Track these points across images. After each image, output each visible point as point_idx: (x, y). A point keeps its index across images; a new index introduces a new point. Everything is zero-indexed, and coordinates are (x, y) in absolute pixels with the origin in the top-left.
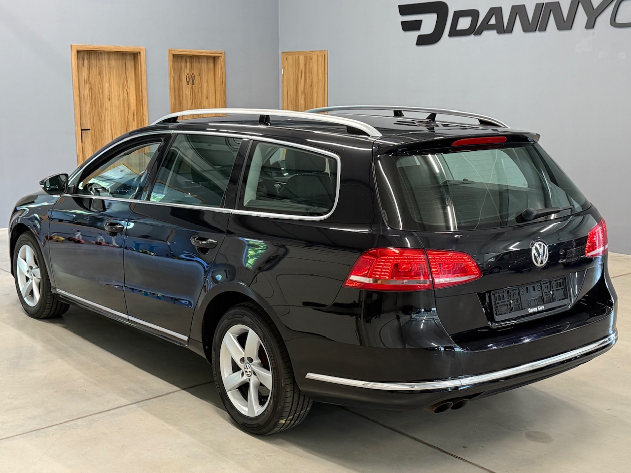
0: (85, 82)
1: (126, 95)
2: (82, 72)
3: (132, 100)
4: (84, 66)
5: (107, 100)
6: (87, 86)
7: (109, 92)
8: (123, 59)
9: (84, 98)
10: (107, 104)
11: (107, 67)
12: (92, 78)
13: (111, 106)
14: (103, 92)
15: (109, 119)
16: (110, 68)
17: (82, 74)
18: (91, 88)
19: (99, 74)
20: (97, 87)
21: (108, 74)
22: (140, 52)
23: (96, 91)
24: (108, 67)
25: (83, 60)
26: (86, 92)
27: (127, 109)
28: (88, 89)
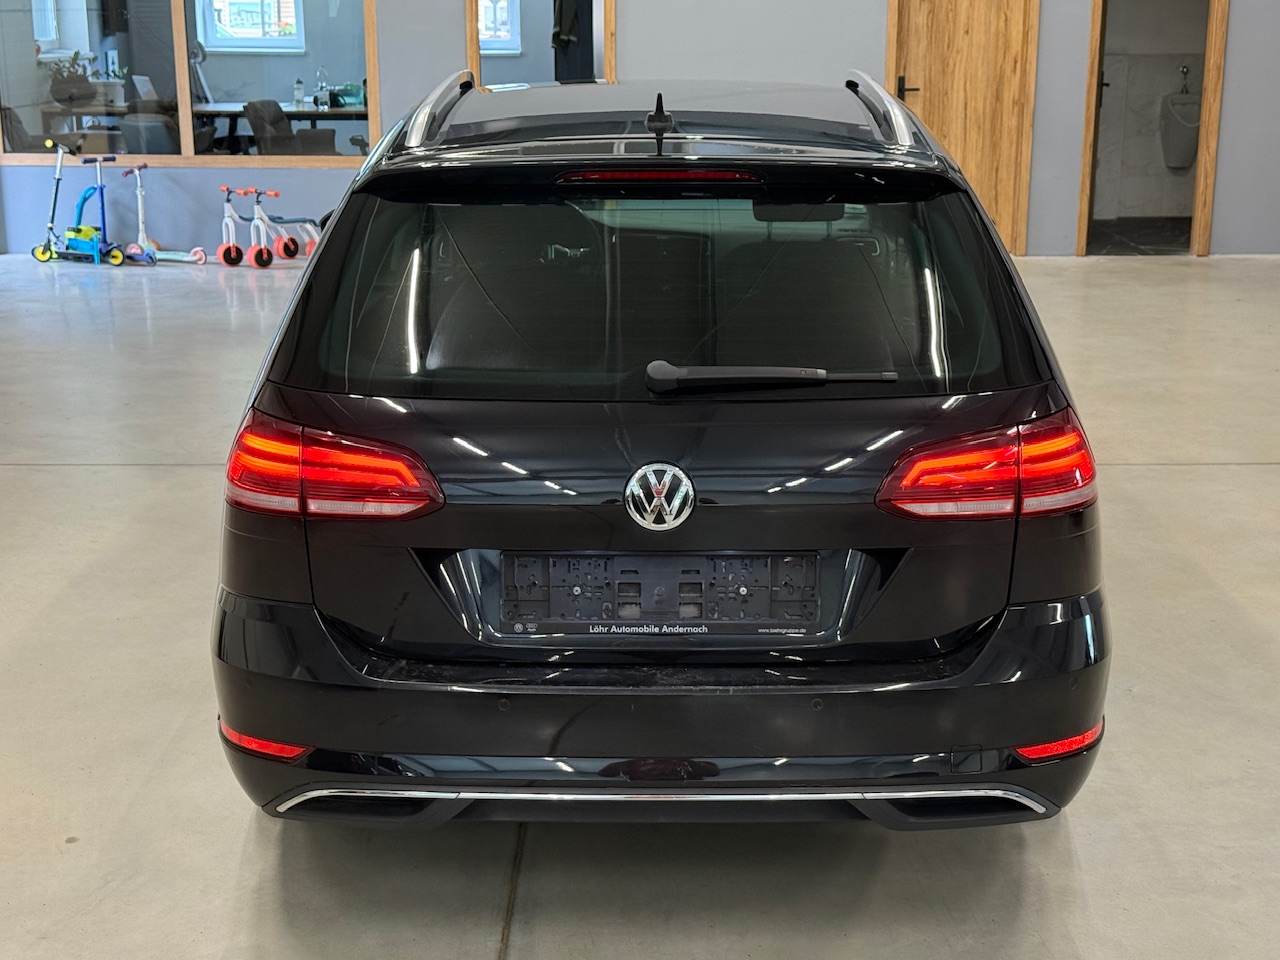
1: (1002, 24)
3: (1014, 34)
5: (962, 33)
6: (925, 7)
7: (968, 18)
9: (917, 30)
10: (961, 41)
13: (970, 45)
14: (955, 18)
15: (962, 69)
18: (931, 12)
20: (944, 10)
23: (942, 16)
26: (921, 18)
27: (1001, 52)
28: (926, 12)
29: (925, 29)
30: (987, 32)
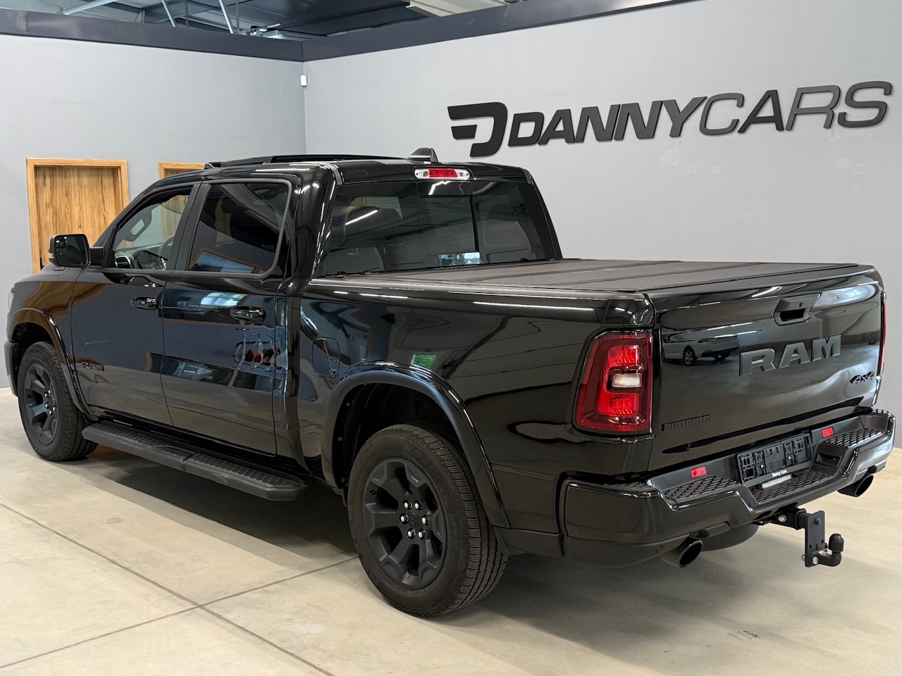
0: (48, 206)
1: (102, 221)
2: (43, 193)
4: (45, 185)
5: (77, 227)
6: (50, 210)
7: (80, 217)
8: (98, 175)
9: (46, 226)
11: (76, 186)
12: (56, 201)
14: (71, 217)
16: (81, 187)
17: (43, 196)
18: (55, 213)
19: (66, 195)
20: (63, 212)
21: (77, 195)
22: (120, 167)
23: (62, 216)
24: (78, 185)
25: (45, 178)
26: (48, 218)
28: (51, 214)
29: (52, 225)
30: (93, 226)
